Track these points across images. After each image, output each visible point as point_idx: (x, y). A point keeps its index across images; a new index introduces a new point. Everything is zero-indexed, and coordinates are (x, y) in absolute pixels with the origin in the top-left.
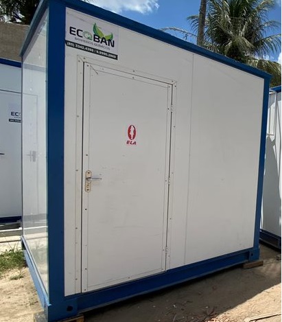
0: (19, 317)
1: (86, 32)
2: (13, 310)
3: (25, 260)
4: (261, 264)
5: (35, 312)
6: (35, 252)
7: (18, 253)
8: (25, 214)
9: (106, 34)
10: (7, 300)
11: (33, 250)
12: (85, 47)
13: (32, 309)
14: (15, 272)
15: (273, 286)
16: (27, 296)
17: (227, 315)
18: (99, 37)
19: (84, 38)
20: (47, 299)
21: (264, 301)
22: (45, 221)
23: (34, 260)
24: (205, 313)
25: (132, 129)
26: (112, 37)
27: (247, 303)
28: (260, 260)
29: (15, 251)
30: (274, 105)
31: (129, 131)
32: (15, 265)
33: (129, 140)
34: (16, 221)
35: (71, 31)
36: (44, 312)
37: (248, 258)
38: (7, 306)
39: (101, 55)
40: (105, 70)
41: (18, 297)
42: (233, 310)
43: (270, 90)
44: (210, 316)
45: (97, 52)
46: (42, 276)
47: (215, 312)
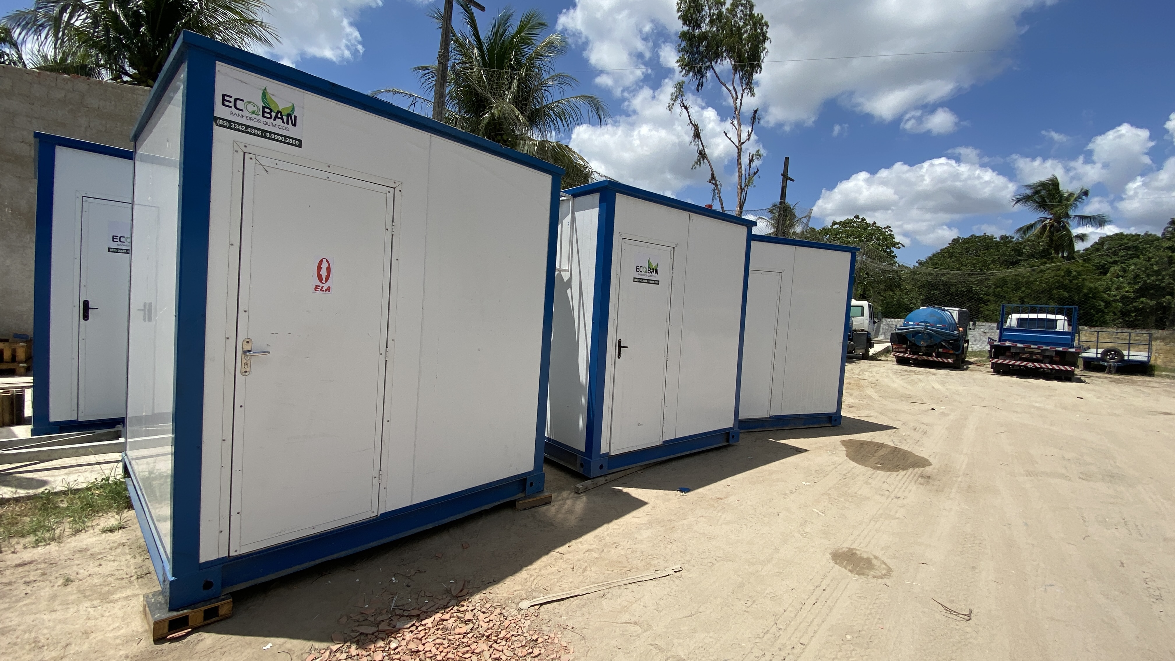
0: (117, 600)
1: (249, 103)
2: (107, 589)
3: (129, 497)
4: (548, 502)
5: (146, 591)
6: (148, 481)
7: (116, 483)
8: (131, 413)
9: (282, 105)
10: (96, 569)
11: (144, 480)
12: (247, 127)
13: (141, 586)
14: (111, 519)
15: (570, 541)
16: (133, 561)
17: (488, 595)
18: (271, 111)
19: (245, 113)
20: (168, 567)
21: (553, 569)
22: (169, 425)
23: (146, 498)
24: (448, 591)
25: (325, 265)
26: (293, 109)
27: (524, 574)
28: (546, 494)
29: (112, 479)
30: (568, 219)
31: (319, 268)
32: (110, 507)
33: (319, 284)
34: (114, 427)
35: (224, 100)
36: (162, 593)
37: (524, 490)
38: (96, 581)
39: (274, 140)
40: (281, 165)
41: (116, 564)
42: (499, 585)
43: (562, 194)
44: (457, 597)
45: (268, 135)
46: (159, 525)
47: (465, 591)
